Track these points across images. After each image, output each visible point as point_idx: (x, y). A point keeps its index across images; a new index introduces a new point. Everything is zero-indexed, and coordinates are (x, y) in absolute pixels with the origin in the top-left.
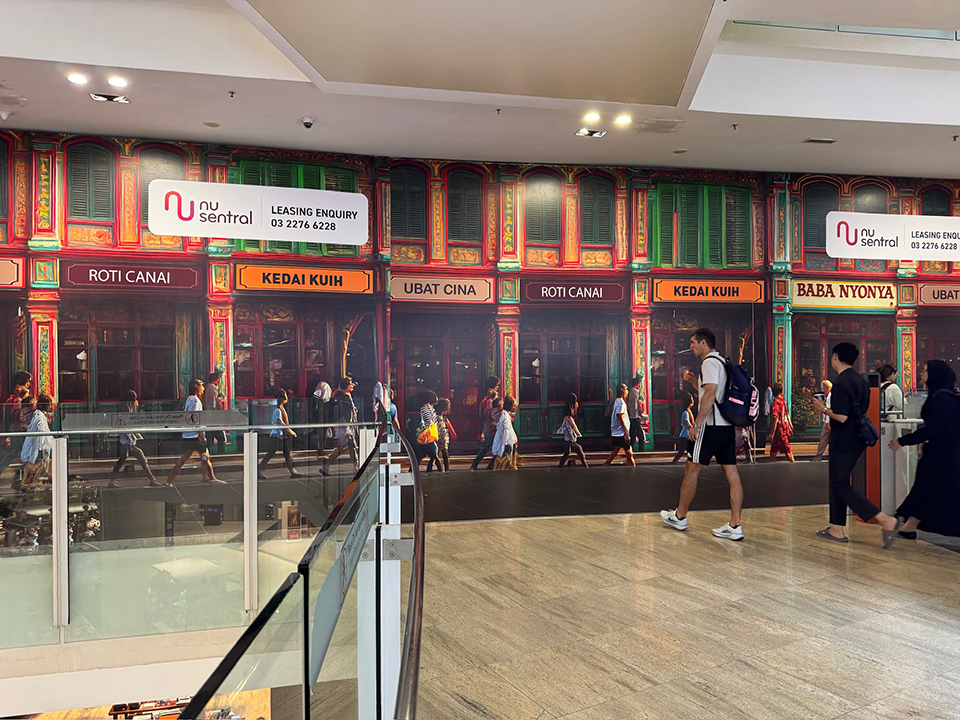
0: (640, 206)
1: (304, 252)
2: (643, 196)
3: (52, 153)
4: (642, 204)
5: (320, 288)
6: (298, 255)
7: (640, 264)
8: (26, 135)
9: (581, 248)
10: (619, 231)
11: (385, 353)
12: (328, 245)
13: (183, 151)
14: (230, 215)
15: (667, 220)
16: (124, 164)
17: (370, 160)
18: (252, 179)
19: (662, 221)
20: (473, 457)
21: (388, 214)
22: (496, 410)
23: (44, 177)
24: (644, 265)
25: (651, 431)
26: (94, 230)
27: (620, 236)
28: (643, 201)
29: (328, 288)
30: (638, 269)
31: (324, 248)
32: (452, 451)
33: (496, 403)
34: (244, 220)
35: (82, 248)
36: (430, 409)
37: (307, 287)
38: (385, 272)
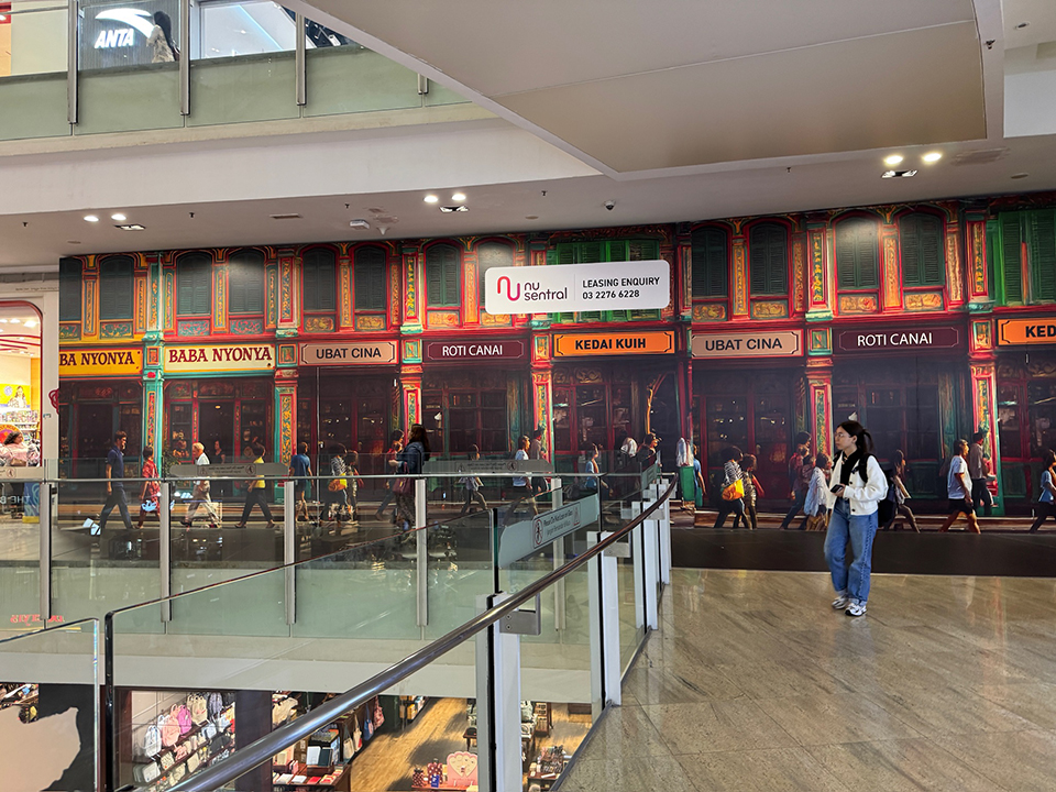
0: (977, 240)
1: (611, 319)
2: (979, 228)
3: (415, 255)
4: (979, 237)
5: (625, 351)
6: (605, 323)
7: (978, 304)
8: (399, 243)
9: (904, 292)
10: (951, 269)
11: (688, 409)
12: (632, 311)
13: (511, 242)
14: (548, 293)
15: (1012, 252)
16: (467, 258)
17: (671, 228)
18: (567, 258)
19: (1005, 254)
20: (784, 516)
21: (689, 275)
22: (807, 467)
23: (410, 275)
24: (984, 305)
25: (1001, 493)
26: (446, 315)
27: (952, 275)
28: (981, 233)
29: (632, 350)
30: (976, 310)
31: (629, 314)
32: (759, 508)
33: (807, 460)
34: (560, 295)
35: (438, 330)
36: (734, 465)
37: (615, 351)
38: (687, 331)
